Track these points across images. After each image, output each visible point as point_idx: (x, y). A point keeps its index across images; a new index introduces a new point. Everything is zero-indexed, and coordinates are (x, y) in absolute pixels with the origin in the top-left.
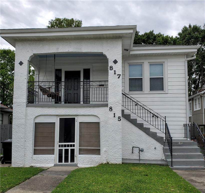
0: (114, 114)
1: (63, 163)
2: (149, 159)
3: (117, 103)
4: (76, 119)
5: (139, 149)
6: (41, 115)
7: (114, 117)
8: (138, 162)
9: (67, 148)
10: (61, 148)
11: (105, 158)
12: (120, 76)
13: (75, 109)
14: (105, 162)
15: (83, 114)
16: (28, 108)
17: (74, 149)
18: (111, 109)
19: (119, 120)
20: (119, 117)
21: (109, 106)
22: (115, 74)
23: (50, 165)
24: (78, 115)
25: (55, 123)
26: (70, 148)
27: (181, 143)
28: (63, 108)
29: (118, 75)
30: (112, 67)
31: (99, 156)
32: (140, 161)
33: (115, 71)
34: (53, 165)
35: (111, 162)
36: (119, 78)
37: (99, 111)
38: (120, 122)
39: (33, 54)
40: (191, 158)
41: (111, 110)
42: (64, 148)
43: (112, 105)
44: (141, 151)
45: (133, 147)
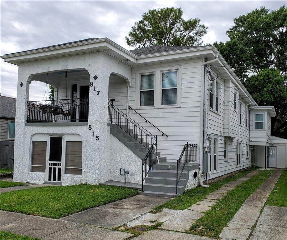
0: (93, 133)
1: (52, 181)
2: (137, 183)
3: (96, 122)
4: (63, 138)
5: (125, 171)
6: (36, 134)
7: (93, 136)
8: (123, 185)
9: (55, 167)
10: (50, 166)
11: (85, 178)
12: (99, 93)
13: (62, 127)
14: (84, 183)
15: (68, 133)
16: (26, 127)
17: (61, 168)
18: (91, 127)
19: (97, 139)
20: (97, 136)
21: (89, 125)
22: (95, 90)
23: (41, 182)
24: (64, 134)
25: (46, 141)
26: (57, 167)
27: (171, 166)
28: (53, 127)
29: (97, 91)
30: (93, 83)
31: (81, 176)
32: (126, 185)
33: (95, 87)
34: (43, 182)
35: (89, 182)
36: (98, 94)
37: (82, 130)
38: (98, 141)
39: (31, 75)
40: (170, 184)
41: (90, 129)
42: (52, 167)
43: (91, 123)
44: (127, 173)
45: (121, 169)
